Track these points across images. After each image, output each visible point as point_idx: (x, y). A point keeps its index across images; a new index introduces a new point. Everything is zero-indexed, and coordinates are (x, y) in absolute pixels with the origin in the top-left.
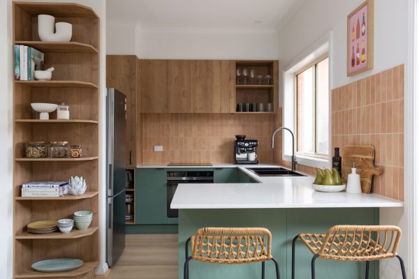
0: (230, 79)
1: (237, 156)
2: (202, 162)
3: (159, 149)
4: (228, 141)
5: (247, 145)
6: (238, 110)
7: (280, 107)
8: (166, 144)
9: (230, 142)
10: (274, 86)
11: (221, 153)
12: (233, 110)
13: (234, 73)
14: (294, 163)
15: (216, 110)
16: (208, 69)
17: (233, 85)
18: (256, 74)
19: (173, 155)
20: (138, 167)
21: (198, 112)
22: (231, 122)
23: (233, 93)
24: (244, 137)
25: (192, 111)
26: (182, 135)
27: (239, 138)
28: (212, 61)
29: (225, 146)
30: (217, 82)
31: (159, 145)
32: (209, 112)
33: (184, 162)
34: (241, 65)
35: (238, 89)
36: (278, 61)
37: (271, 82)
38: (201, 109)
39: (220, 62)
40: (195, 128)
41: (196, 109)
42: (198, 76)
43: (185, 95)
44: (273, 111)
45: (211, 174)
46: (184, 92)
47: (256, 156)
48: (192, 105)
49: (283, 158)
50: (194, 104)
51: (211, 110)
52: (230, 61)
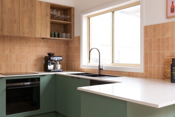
0: (47, 15)
1: (49, 67)
2: (22, 71)
4: (40, 56)
6: (51, 36)
9: (42, 57)
10: (72, 23)
11: (35, 65)
12: (48, 36)
14: (100, 69)
15: (38, 36)
16: (33, 6)
17: (48, 20)
21: (25, 36)
22: (42, 44)
23: (49, 25)
24: (54, 54)
25: (21, 35)
27: (50, 55)
30: (38, 16)
33: (9, 72)
34: (53, 7)
35: (52, 23)
36: (74, 8)
37: (70, 20)
38: (28, 33)
39: (41, 2)
40: (17, 48)
41: (24, 33)
42: (25, 10)
43: (16, 22)
44: (71, 38)
45: (39, 79)
46: (15, 21)
47: (61, 66)
48: (21, 30)
49: (81, 67)
50: (23, 30)
51: (35, 35)
52: (47, 3)
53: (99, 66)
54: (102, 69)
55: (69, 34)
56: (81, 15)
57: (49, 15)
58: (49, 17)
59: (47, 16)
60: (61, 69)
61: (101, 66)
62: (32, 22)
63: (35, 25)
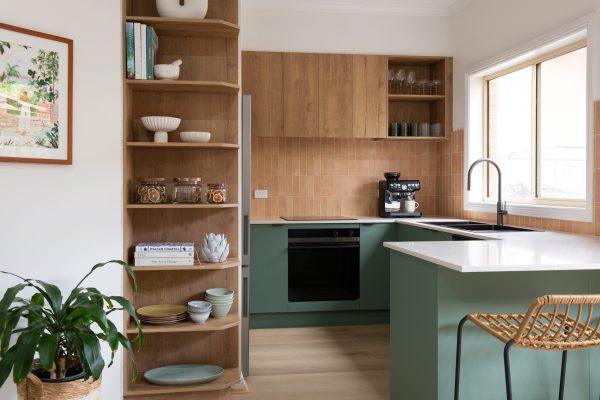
0: (380, 84)
1: (387, 206)
2: (329, 214)
3: (262, 194)
4: (369, 181)
5: (404, 187)
6: (391, 133)
7: (456, 127)
8: (273, 187)
9: (373, 184)
10: (446, 96)
11: (358, 201)
12: (384, 134)
13: (386, 75)
14: (501, 213)
15: (359, 134)
16: (347, 69)
17: (384, 94)
18: (418, 78)
19: (284, 204)
21: (331, 136)
22: (373, 152)
23: (385, 107)
24: (399, 176)
25: (321, 135)
26: (297, 173)
27: (391, 177)
28: (352, 56)
29: (364, 189)
30: (359, 90)
31: (262, 188)
32: (348, 136)
33: (301, 215)
34: (396, 63)
35: (391, 101)
36: (451, 59)
37: (441, 90)
38: (336, 131)
39: (365, 58)
40: (318, 162)
41: (328, 131)
42: (331, 79)
43: (310, 109)
44: (443, 135)
45: (356, 232)
46: (309, 105)
47: (416, 205)
48: (321, 125)
49: (467, 208)
50: (325, 124)
51: (351, 133)
52: (380, 57)
53: (499, 204)
54: (506, 213)
55: (437, 127)
56: (466, 75)
57: (385, 84)
58: (385, 90)
59: (380, 87)
60: (416, 210)
61: (503, 203)
62: (344, 105)
63: (351, 111)
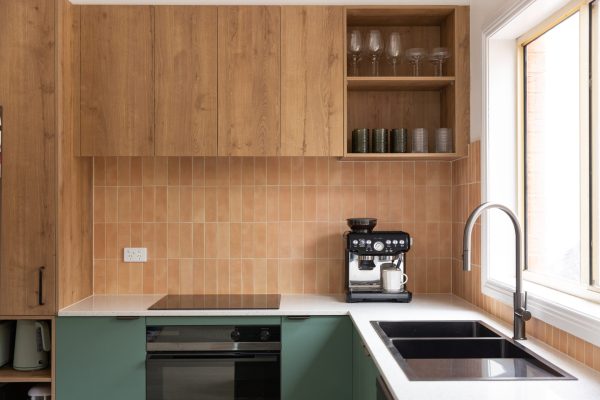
0: (332, 58)
3: (137, 255)
5: (379, 247)
6: (353, 146)
7: (473, 138)
8: (157, 241)
10: (457, 79)
12: (339, 147)
13: (340, 41)
14: (521, 318)
15: (291, 149)
16: (269, 32)
17: (339, 77)
18: (405, 47)
19: (175, 272)
20: (62, 312)
21: (240, 153)
23: (340, 99)
25: (222, 153)
26: (200, 218)
28: (279, 7)
29: (319, 247)
30: (293, 69)
31: (136, 244)
32: (272, 153)
35: (352, 89)
36: (466, 9)
37: (447, 68)
38: (249, 144)
39: (303, 11)
41: (234, 145)
42: (240, 51)
43: (203, 106)
45: (274, 332)
46: (200, 99)
47: (404, 279)
48: (222, 134)
49: (484, 289)
50: (229, 132)
51: (277, 149)
52: (330, 8)
57: (340, 56)
58: (340, 66)
59: (330, 63)
60: (403, 288)
62: (264, 95)
63: (277, 107)
